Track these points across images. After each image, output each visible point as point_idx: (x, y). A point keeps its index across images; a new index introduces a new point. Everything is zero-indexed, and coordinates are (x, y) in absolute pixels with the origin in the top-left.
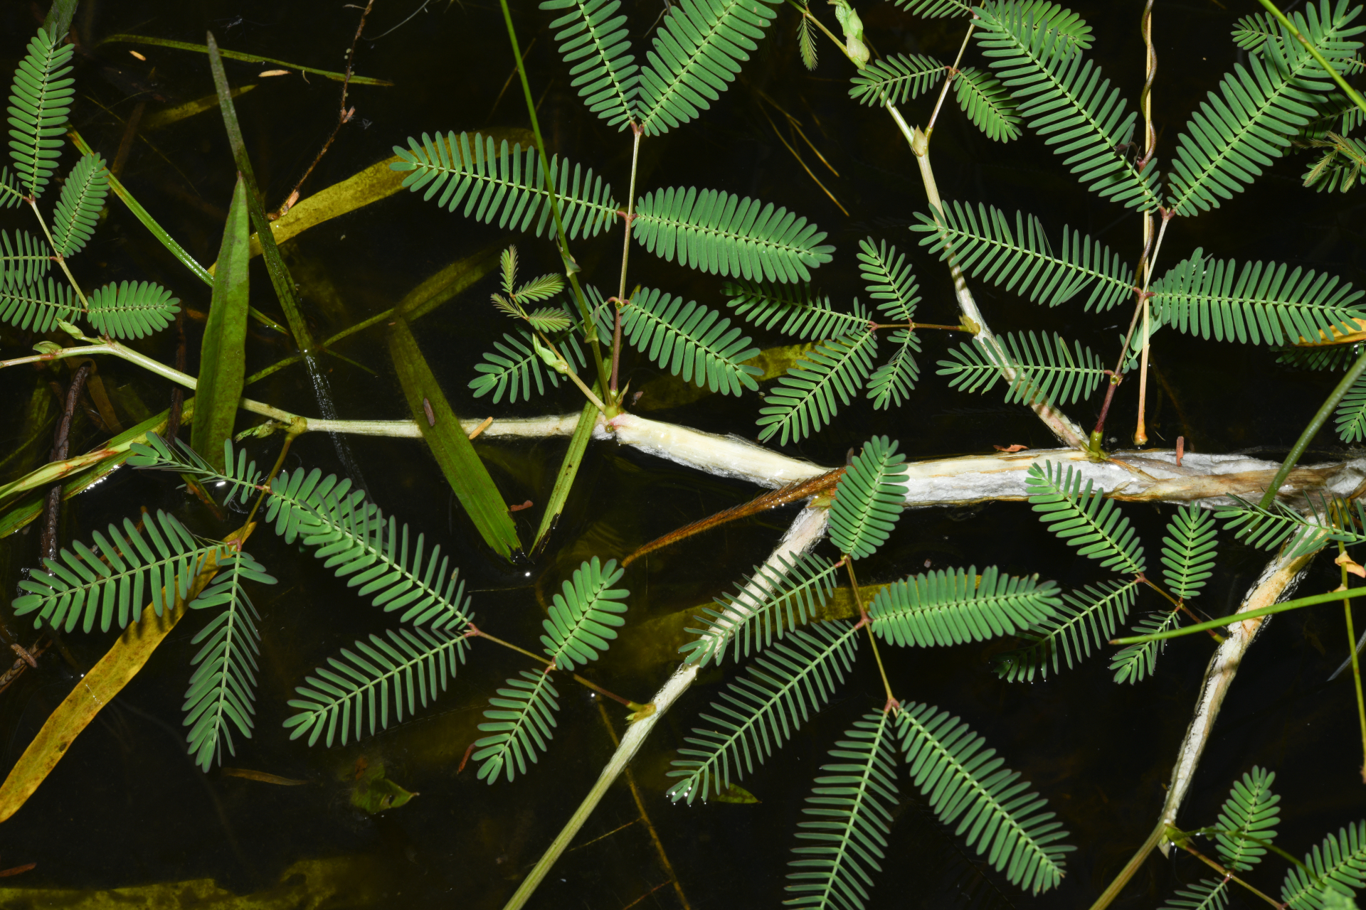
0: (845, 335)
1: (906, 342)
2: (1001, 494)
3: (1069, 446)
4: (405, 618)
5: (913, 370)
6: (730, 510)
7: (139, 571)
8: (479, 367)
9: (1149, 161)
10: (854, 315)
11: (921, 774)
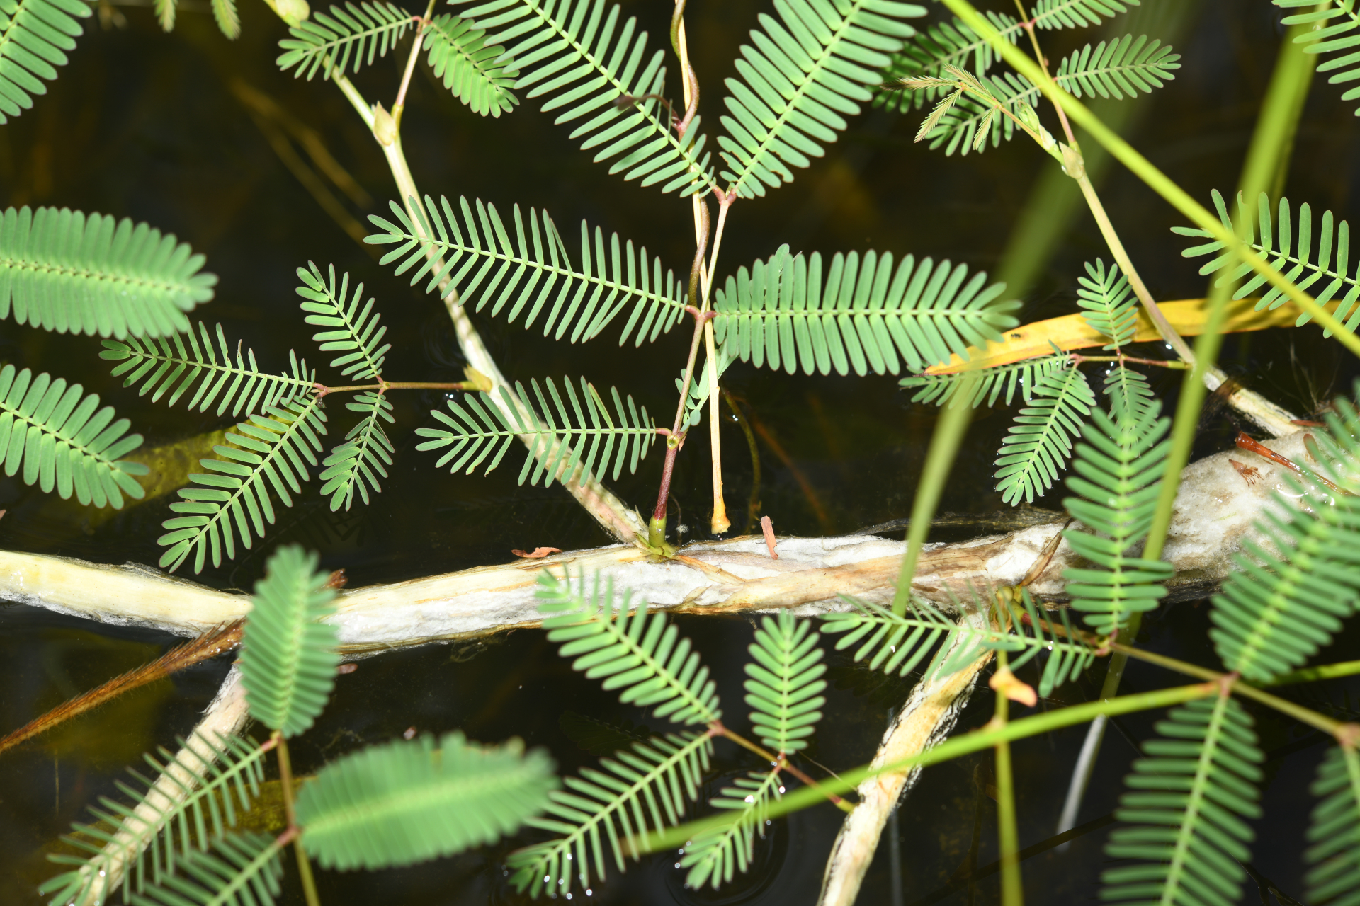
0: (279, 406)
1: (375, 410)
2: (522, 619)
3: (621, 542)
5: (385, 450)
6: (131, 674)
9: (690, 123)
10: (291, 376)
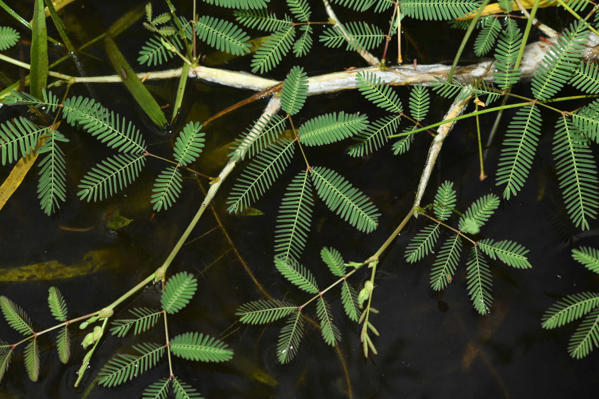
0: (282, 29)
1: (307, 30)
2: (347, 86)
3: (373, 66)
4: (120, 150)
5: (310, 41)
6: (244, 101)
7: (15, 141)
8: (141, 53)
10: (285, 20)
11: (322, 194)
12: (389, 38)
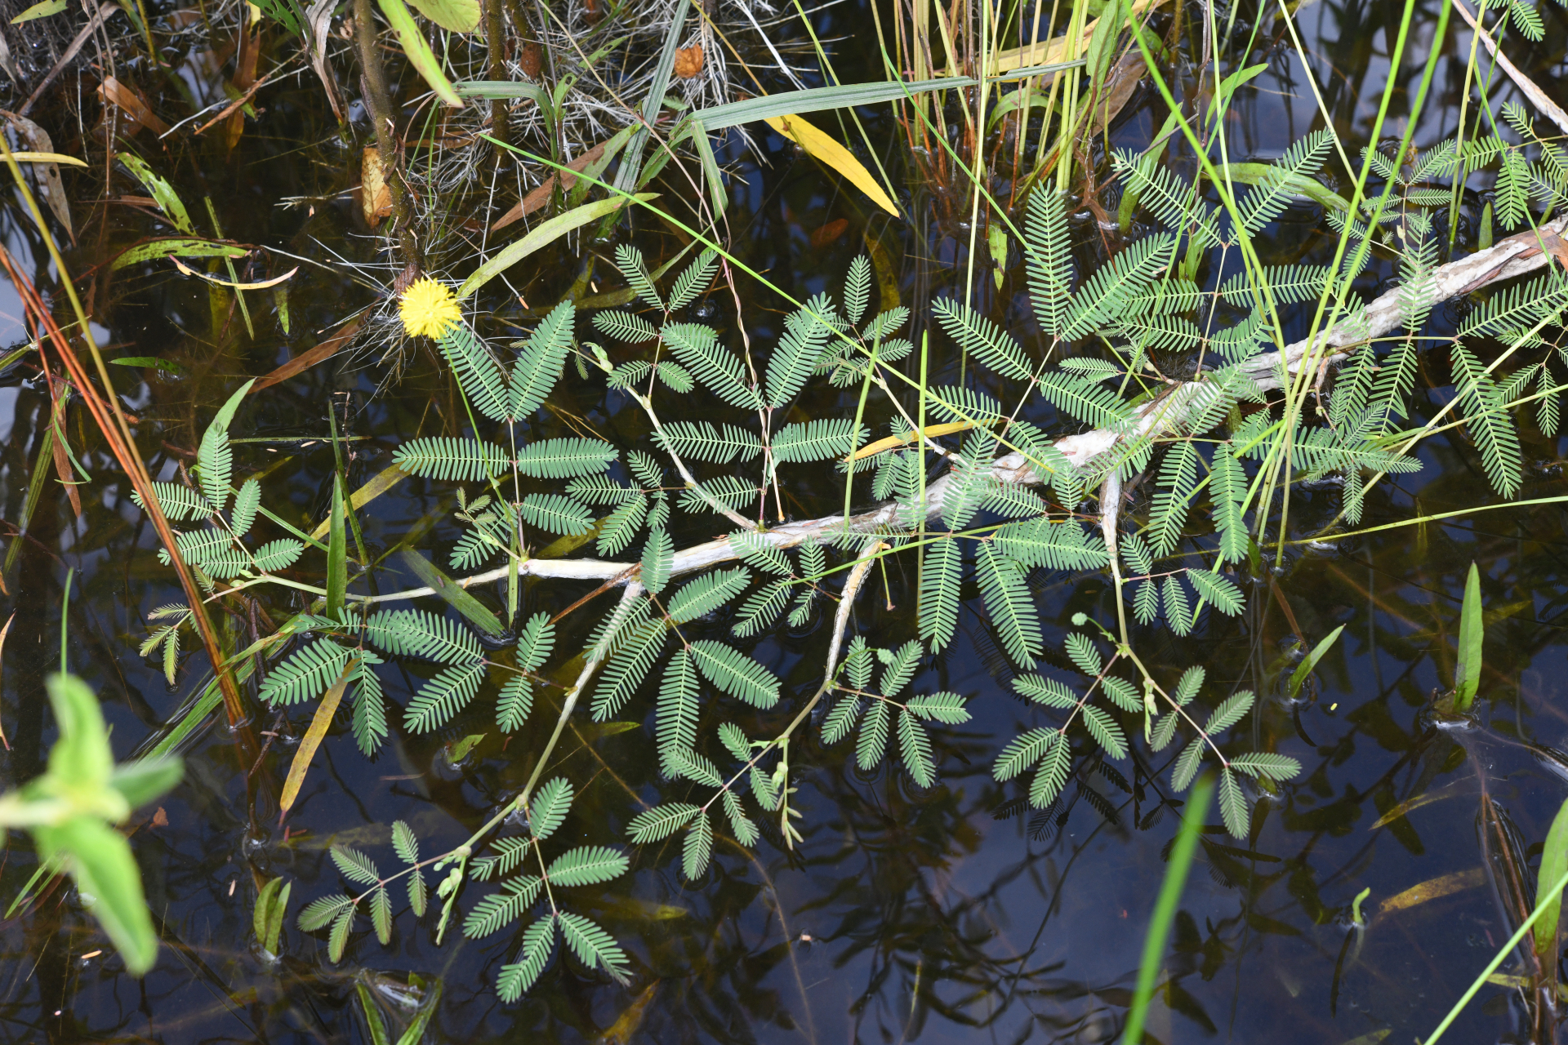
0: (630, 499)
1: (660, 497)
3: (749, 531)
4: (451, 662)
5: (667, 509)
6: (591, 594)
7: (316, 670)
8: (452, 555)
9: (756, 386)
10: (632, 489)
11: (708, 673)
12: (764, 492)
